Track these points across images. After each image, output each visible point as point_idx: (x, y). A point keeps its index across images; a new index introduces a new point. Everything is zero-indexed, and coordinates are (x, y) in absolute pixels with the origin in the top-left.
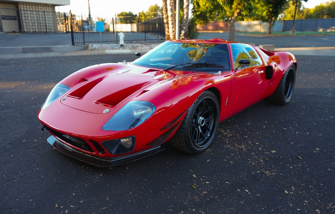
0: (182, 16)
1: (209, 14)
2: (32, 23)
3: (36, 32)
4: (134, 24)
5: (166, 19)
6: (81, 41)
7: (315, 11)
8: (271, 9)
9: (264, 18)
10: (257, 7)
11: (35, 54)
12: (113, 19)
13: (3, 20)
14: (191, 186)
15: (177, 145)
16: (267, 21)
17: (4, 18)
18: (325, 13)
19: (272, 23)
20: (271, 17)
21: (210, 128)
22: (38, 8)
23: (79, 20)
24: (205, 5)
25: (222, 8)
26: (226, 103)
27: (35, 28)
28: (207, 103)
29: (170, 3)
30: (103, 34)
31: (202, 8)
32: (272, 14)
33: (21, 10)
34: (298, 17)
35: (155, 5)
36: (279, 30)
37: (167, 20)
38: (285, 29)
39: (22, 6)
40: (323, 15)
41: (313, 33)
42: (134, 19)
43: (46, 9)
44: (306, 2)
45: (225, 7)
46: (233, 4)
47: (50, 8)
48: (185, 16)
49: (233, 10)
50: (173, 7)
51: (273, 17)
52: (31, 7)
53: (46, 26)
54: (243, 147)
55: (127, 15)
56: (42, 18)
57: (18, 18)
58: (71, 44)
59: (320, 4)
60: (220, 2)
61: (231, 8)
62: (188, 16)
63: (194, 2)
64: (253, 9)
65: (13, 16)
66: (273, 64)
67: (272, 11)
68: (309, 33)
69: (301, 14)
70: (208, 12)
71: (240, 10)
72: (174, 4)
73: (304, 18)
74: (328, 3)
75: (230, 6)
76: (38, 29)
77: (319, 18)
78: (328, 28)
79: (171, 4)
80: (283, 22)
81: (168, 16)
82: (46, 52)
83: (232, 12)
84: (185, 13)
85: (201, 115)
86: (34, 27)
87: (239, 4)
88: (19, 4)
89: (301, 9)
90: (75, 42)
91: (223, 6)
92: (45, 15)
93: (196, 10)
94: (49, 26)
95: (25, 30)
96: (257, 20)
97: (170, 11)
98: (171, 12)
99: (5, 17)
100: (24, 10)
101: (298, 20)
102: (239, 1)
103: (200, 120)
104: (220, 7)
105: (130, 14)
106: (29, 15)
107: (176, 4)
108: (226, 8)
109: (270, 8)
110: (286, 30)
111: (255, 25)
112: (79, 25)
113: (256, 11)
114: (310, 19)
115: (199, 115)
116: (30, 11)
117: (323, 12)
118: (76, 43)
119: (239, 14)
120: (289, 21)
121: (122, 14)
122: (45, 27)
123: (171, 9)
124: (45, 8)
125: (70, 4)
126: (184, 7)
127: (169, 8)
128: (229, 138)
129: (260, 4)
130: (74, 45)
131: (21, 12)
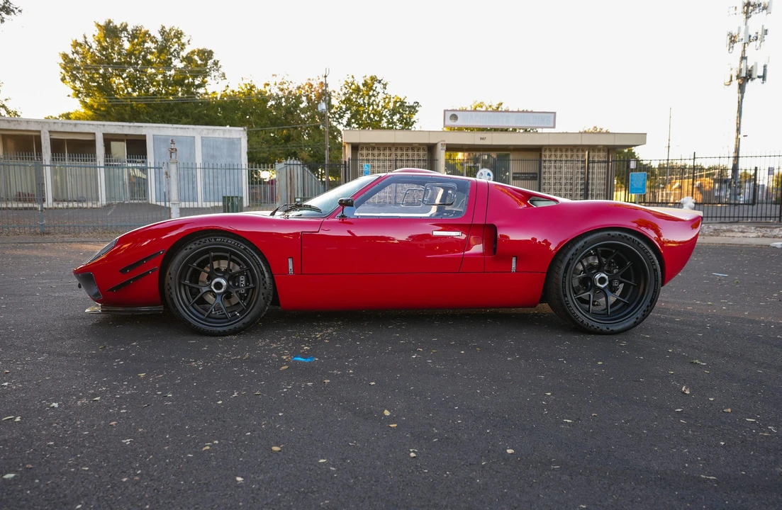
2: (560, 184)
17: (517, 177)
22: (577, 156)
26: (292, 271)
39: (547, 153)
43: (594, 156)
47: (602, 153)
52: (564, 153)
56: (582, 173)
57: (539, 176)
65: (532, 173)
88: (543, 150)
94: (593, 190)
99: (518, 175)
100: (550, 161)
106: (558, 170)
116: (561, 161)
124: (591, 153)
131: (545, 163)
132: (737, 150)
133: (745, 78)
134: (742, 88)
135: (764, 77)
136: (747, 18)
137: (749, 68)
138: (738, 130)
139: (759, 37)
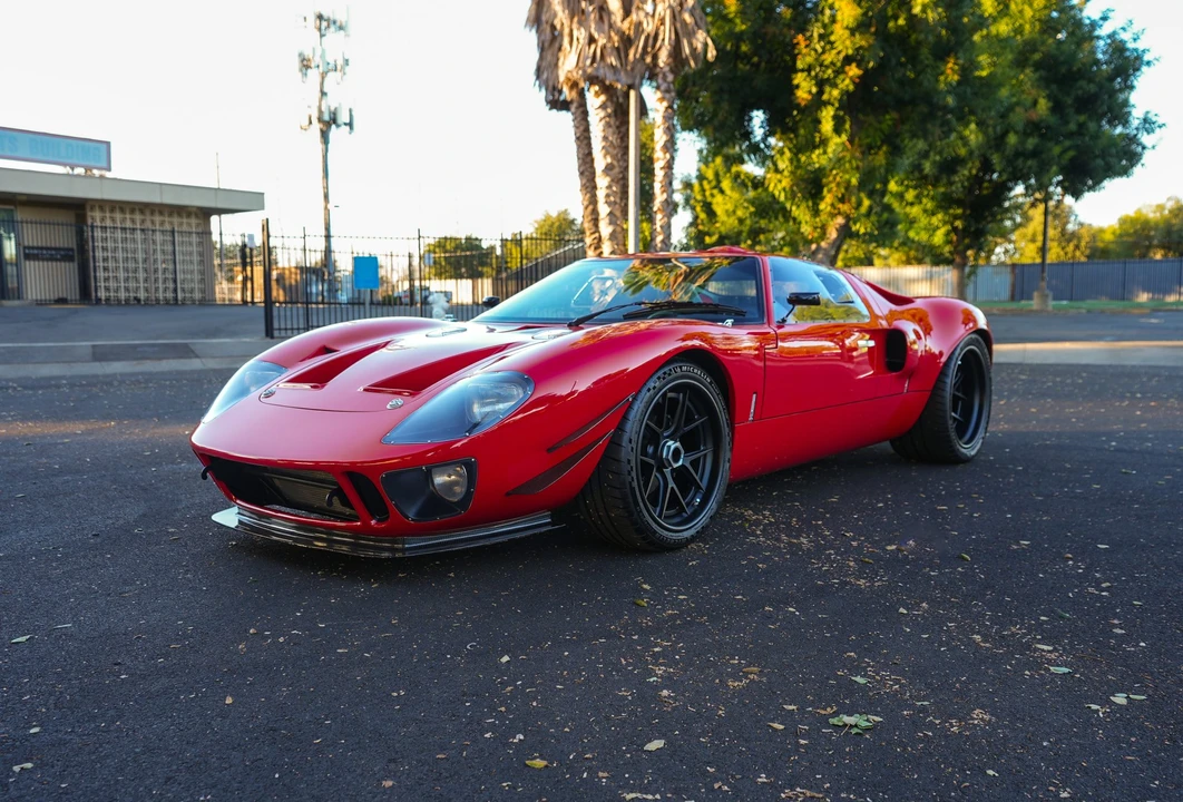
0: (649, 238)
1: (749, 242)
2: (126, 270)
3: (138, 300)
4: (485, 281)
5: (593, 248)
6: (298, 324)
7: (1121, 236)
8: (958, 224)
9: (939, 251)
10: (911, 216)
11: (135, 362)
12: (410, 256)
13: (27, 263)
14: (635, 603)
15: (599, 516)
16: (948, 262)
17: (34, 255)
18: (1155, 242)
19: (967, 270)
20: (961, 248)
21: (701, 481)
22: (153, 222)
23: (287, 266)
24: (734, 212)
25: (787, 215)
26: (751, 415)
27: (137, 288)
28: (687, 402)
29: (608, 196)
30: (374, 307)
31: (723, 223)
32: (964, 238)
33: (92, 227)
34: (1062, 253)
35: (559, 215)
36: (996, 299)
37: (598, 252)
38: (1020, 291)
39: (97, 214)
40: (1149, 248)
41: (1116, 305)
42: (483, 264)
43: (181, 224)
44: (1077, 199)
45: (794, 208)
46: (822, 199)
47: (194, 221)
48: (659, 238)
49: (823, 217)
50: (617, 206)
51: (968, 248)
52: (128, 216)
53: (175, 281)
54: (805, 541)
55: (458, 247)
56: (163, 252)
57: (79, 256)
58: (264, 334)
59: (1136, 213)
60: (777, 193)
61: (816, 212)
62: (668, 236)
63: (696, 200)
64: (900, 223)
65: (64, 249)
66: (909, 328)
67: (964, 229)
68: (1103, 303)
69: (1071, 247)
70: (744, 234)
71: (848, 218)
72: (621, 199)
73: (1083, 259)
74: (1161, 207)
75: (810, 203)
76: (146, 290)
77: (1133, 256)
78: (1168, 291)
79: (612, 199)
80: (1009, 269)
81: (600, 239)
82: (174, 358)
83: (819, 225)
84: (659, 229)
85: (671, 437)
86: (132, 285)
87: (842, 200)
88: (88, 207)
89: (1071, 227)
90: (276, 325)
91: (788, 206)
92: (174, 244)
93: (701, 227)
94: (183, 281)
95: (102, 294)
96: (920, 262)
97: (607, 220)
98: (610, 223)
99: (36, 252)
100: (104, 228)
101: (1060, 264)
102: (843, 190)
103: (669, 447)
104: (777, 207)
105: (472, 244)
106: (120, 245)
107: (627, 199)
108: (800, 212)
109: (956, 217)
110: (1022, 298)
111: (912, 281)
112: (287, 283)
113: (910, 228)
114: (1101, 261)
115: (667, 437)
116: (124, 229)
117: (1149, 238)
118: (280, 329)
119: (846, 233)
120: (1033, 265)
121: (442, 244)
122: (171, 286)
123: (611, 214)
124: (176, 220)
125: (263, 209)
126: (655, 209)
127: (604, 209)
128: (766, 525)
129: (922, 206)
130: (272, 337)
131: (93, 232)
132: (327, 229)
133: (329, 122)
134: (325, 136)
135: (350, 125)
136: (322, 36)
137: (332, 109)
138: (326, 197)
139: (339, 67)
